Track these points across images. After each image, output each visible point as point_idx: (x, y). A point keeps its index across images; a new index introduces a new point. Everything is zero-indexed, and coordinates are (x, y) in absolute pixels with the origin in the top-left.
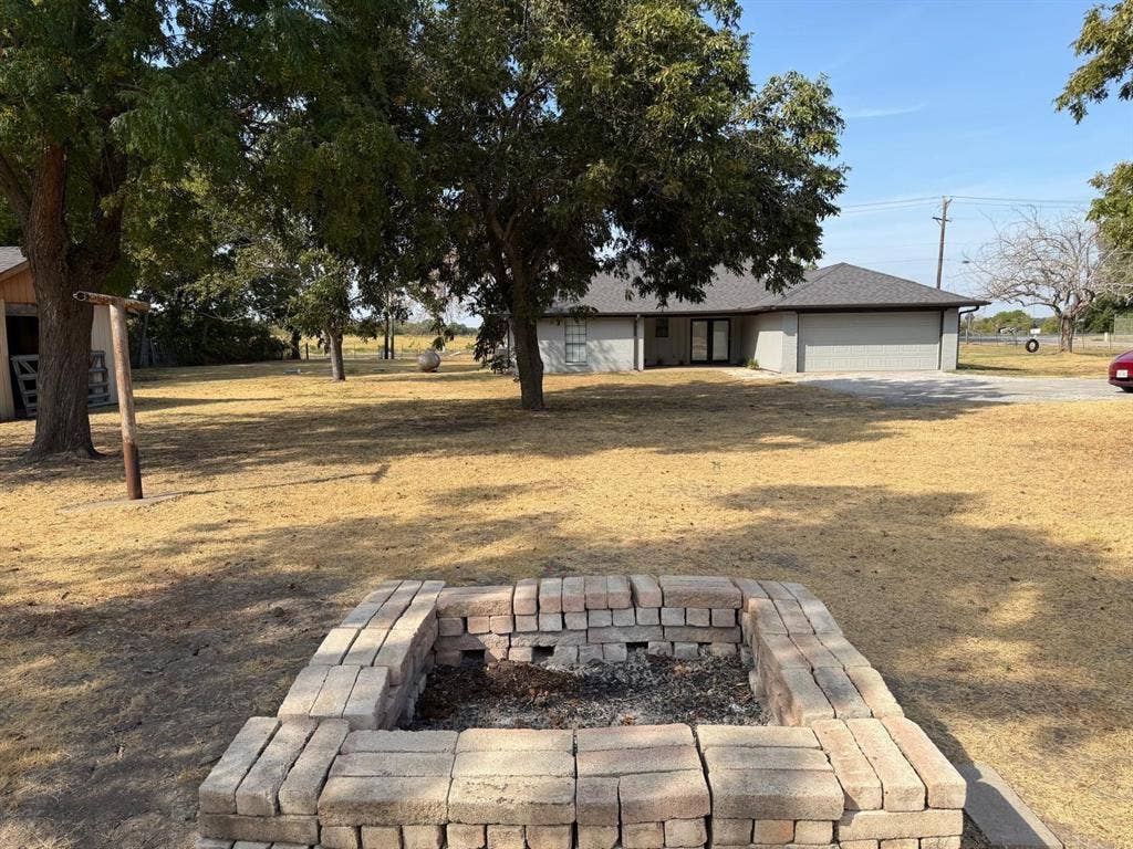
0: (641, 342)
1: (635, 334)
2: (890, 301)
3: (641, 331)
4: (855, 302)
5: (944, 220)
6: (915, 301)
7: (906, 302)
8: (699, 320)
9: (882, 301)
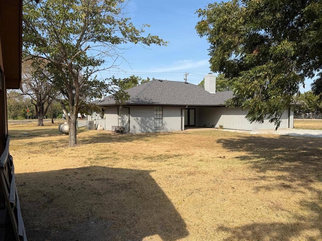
0: (183, 118)
3: (184, 113)
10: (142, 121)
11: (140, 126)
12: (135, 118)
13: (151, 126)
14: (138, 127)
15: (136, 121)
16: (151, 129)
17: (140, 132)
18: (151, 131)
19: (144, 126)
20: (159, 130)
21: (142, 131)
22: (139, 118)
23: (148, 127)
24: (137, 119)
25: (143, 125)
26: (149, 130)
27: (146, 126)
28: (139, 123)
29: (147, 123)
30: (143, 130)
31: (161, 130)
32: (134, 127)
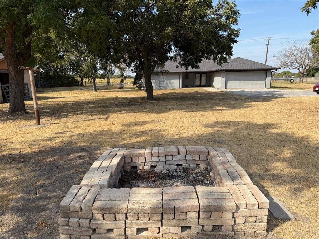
0: (181, 80)
1: (179, 78)
2: (252, 68)
3: (181, 77)
5: (268, 44)
8: (198, 74)
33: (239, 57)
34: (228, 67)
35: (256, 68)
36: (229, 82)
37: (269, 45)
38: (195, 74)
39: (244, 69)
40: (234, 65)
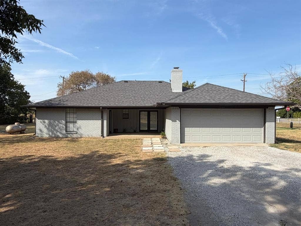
0: (105, 122)
1: (102, 118)
2: (234, 102)
3: (105, 116)
4: (213, 102)
6: (249, 102)
7: (244, 102)
8: (144, 111)
9: (229, 102)
10: (50, 124)
11: (47, 129)
12: (41, 121)
13: (61, 130)
14: (45, 130)
15: (43, 124)
16: (61, 133)
17: (47, 136)
18: (61, 136)
19: (52, 130)
20: (71, 135)
21: (49, 135)
22: (47, 121)
23: (57, 131)
24: (44, 122)
25: (50, 128)
26: (58, 134)
27: (55, 130)
28: (46, 126)
29: (56, 126)
30: (51, 133)
31: (74, 134)
32: (41, 130)
33: (207, 84)
34: (184, 99)
35: (244, 101)
36: (187, 130)
37: (245, 82)
38: (140, 111)
39: (218, 102)
40: (198, 94)
